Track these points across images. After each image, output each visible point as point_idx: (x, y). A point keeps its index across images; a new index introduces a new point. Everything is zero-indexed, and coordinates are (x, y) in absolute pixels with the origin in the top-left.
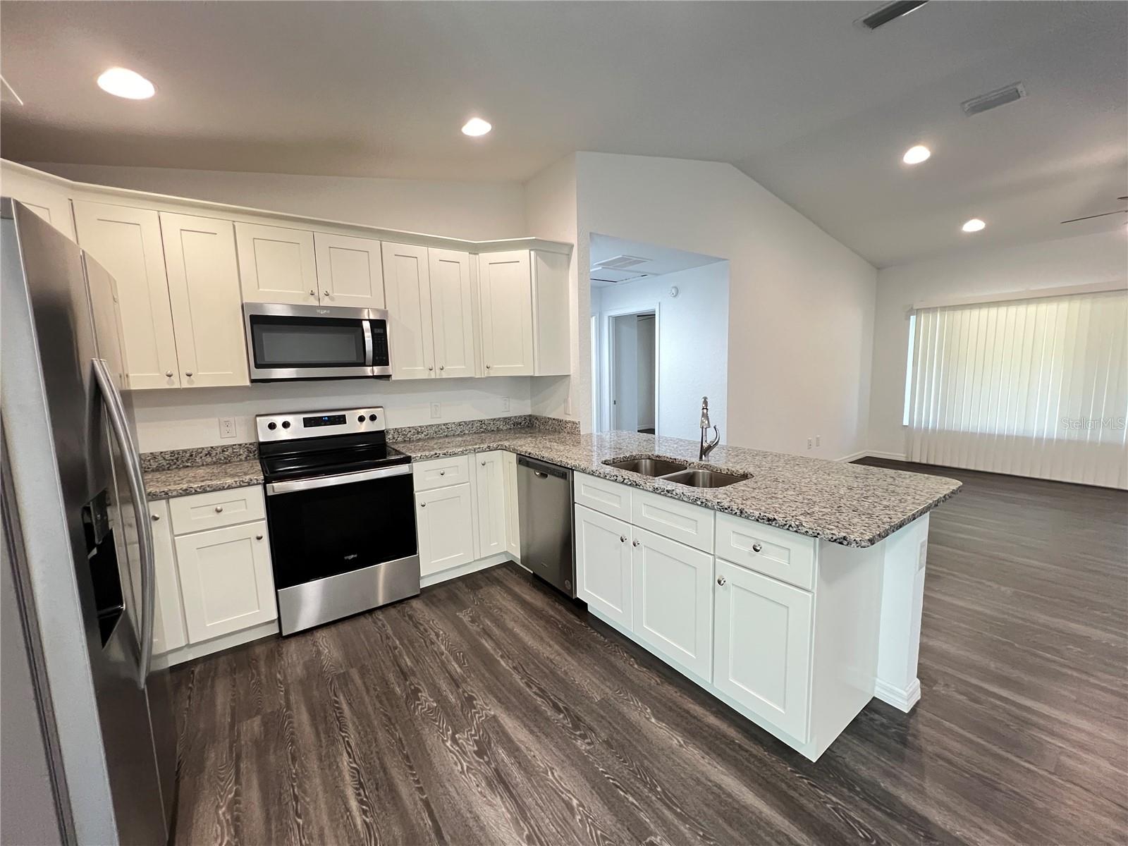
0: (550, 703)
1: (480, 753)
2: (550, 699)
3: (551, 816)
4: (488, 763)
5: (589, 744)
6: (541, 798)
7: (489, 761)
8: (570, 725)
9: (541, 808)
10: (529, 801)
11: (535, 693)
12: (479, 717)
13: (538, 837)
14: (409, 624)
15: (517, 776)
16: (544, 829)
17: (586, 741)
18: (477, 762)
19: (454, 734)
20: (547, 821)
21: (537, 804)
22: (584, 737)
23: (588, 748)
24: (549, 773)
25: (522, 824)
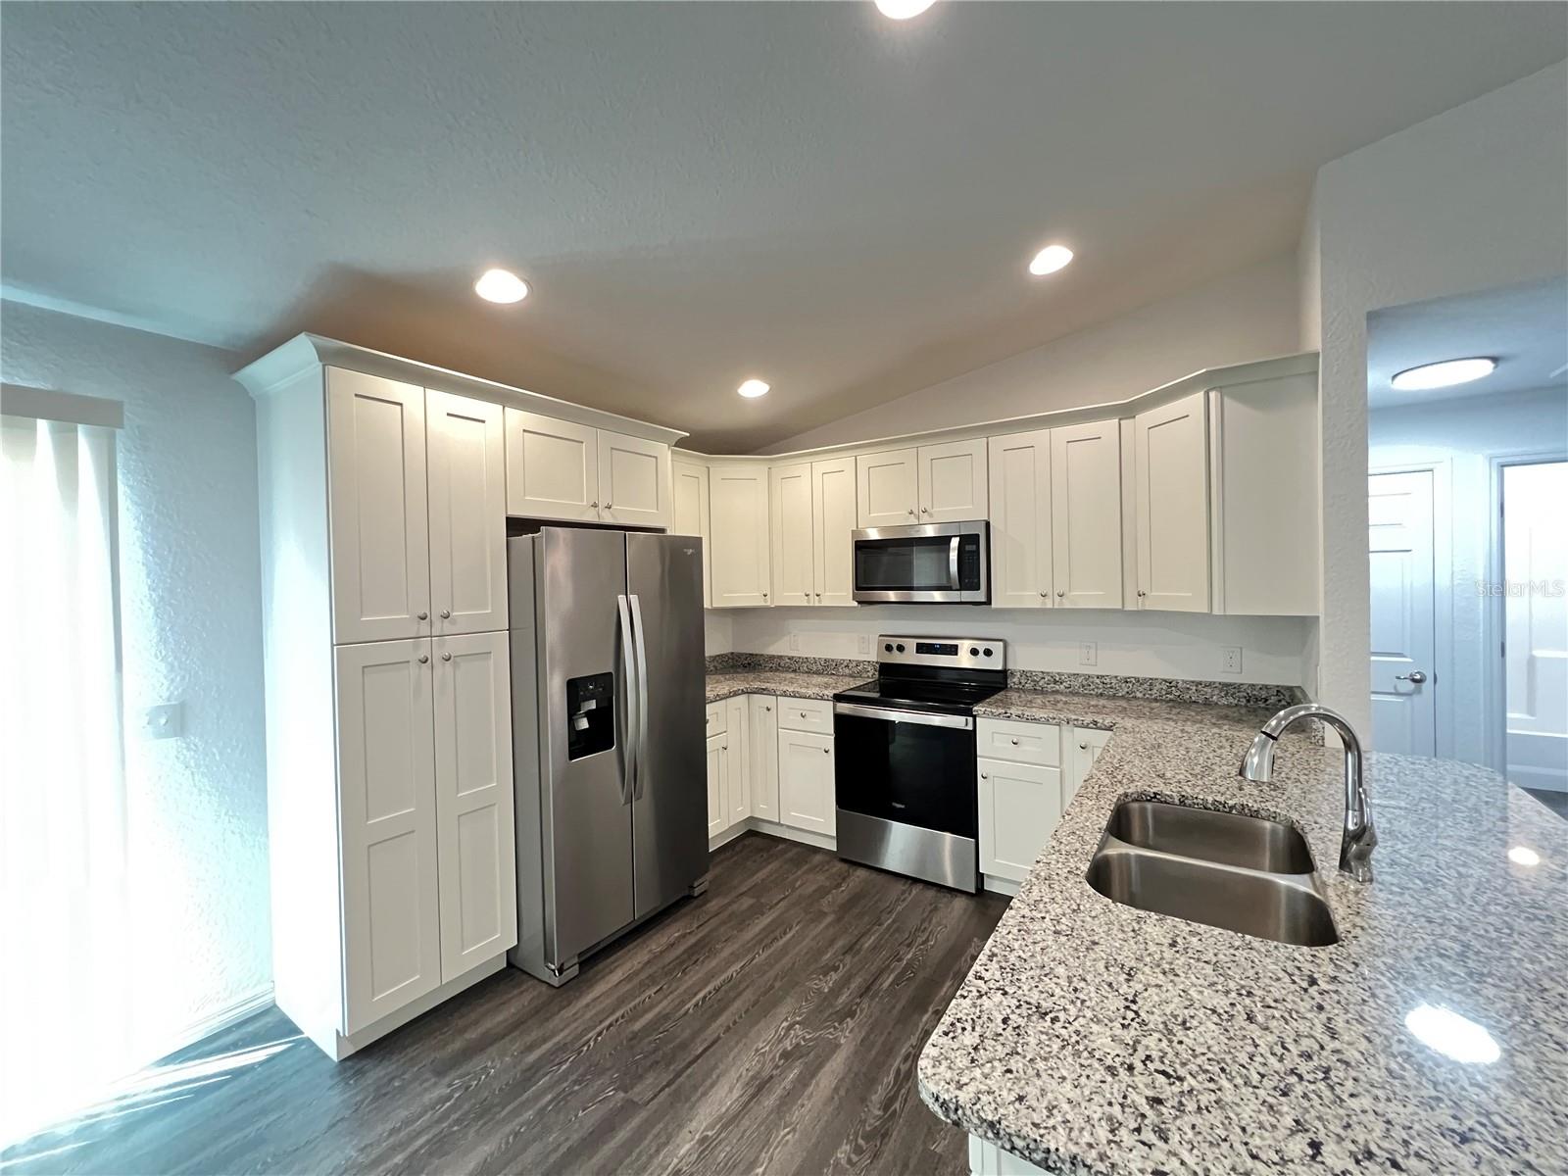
0: (892, 1093)
1: (785, 1055)
2: (899, 1090)
3: (734, 1151)
4: (777, 1067)
5: (849, 1161)
6: (753, 1132)
7: (779, 1067)
8: (868, 1128)
9: (742, 1137)
10: (746, 1122)
11: (898, 1071)
12: (830, 1033)
13: (708, 1146)
14: (923, 913)
15: (770, 1101)
16: (720, 1148)
17: (853, 1156)
18: (775, 1056)
19: (798, 1023)
20: (728, 1149)
21: (745, 1131)
22: (858, 1150)
23: (843, 1162)
24: (788, 1129)
25: (718, 1127)
